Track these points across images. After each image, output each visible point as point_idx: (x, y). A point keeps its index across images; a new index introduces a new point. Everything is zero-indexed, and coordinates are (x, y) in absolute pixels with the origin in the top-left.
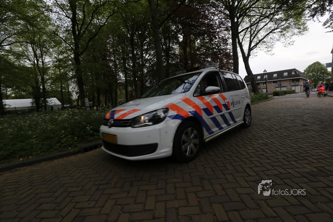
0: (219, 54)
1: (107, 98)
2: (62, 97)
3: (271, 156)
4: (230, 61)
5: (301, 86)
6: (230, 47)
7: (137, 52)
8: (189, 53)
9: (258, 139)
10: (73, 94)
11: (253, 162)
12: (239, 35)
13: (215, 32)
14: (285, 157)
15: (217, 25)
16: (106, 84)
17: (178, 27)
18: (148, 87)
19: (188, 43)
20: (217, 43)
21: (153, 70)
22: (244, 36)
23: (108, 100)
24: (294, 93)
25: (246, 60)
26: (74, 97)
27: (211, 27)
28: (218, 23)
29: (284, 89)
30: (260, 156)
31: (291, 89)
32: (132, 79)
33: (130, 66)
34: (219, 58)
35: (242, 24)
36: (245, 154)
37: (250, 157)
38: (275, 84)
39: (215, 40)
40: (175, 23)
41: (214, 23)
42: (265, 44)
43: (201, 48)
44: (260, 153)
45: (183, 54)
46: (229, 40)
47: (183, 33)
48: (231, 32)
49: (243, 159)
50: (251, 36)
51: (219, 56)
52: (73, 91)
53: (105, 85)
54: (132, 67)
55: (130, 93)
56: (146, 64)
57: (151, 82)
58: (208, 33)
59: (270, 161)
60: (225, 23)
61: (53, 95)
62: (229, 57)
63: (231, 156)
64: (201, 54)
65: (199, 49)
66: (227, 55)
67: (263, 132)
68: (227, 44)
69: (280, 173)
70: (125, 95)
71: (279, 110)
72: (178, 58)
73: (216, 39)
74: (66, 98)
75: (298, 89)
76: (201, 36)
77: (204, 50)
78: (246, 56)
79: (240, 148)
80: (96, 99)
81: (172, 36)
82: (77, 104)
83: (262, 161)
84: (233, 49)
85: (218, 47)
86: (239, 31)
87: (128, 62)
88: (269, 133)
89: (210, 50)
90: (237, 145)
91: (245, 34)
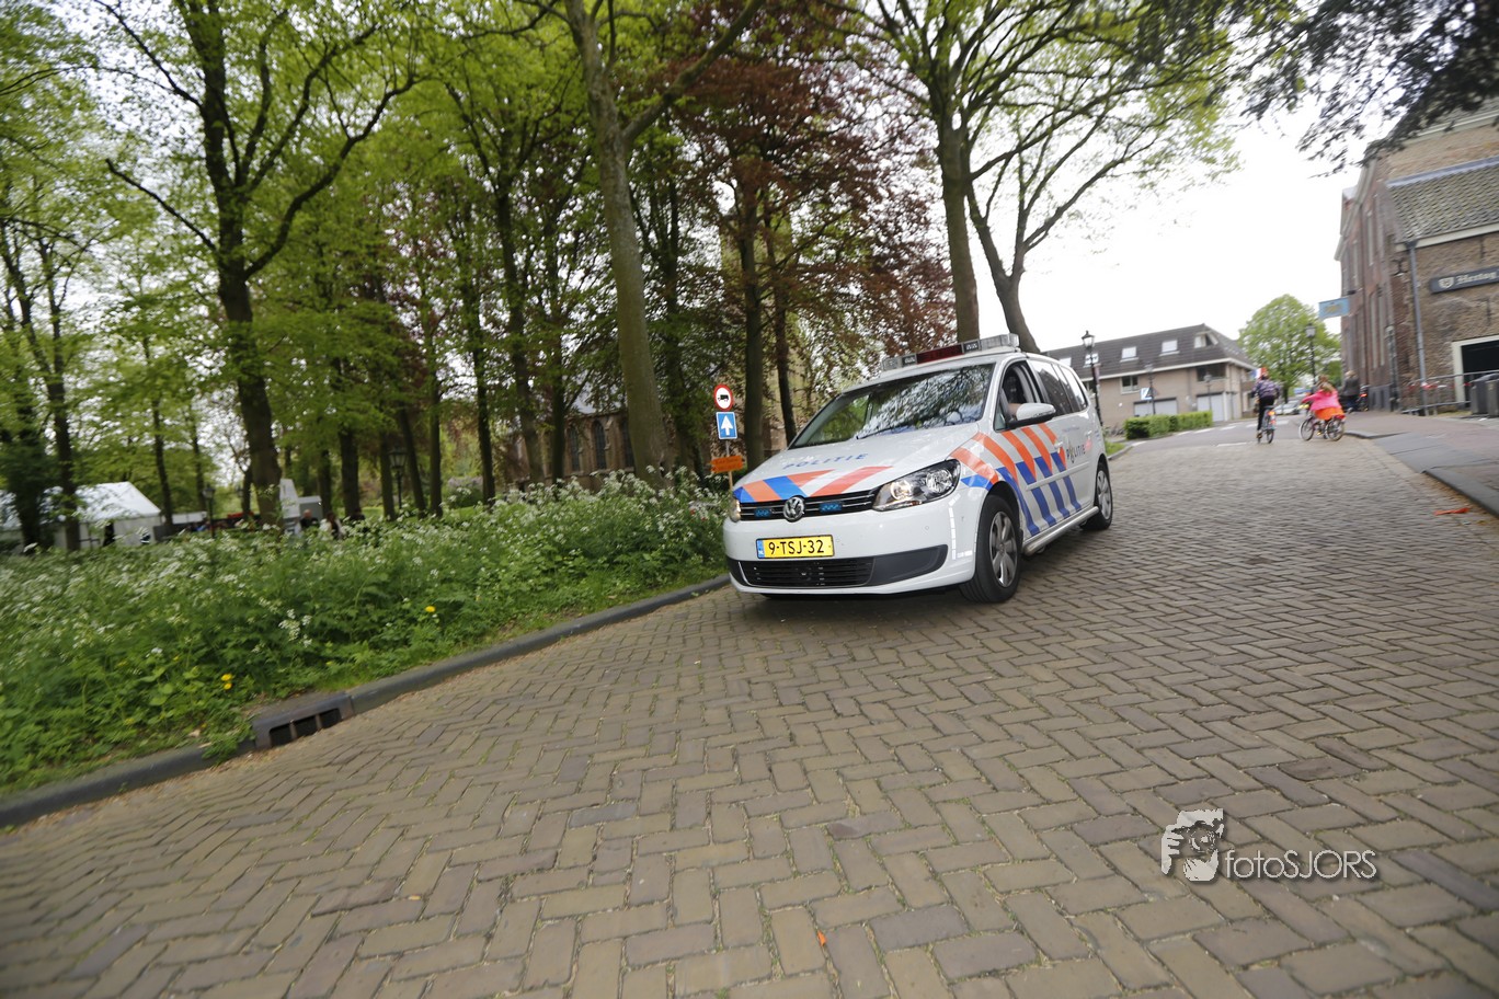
0: (894, 267)
1: (393, 474)
2: (163, 476)
3: (1132, 705)
4: (944, 297)
5: (1233, 393)
6: (938, 235)
7: (527, 261)
8: (764, 264)
9: (1075, 632)
10: (221, 460)
11: (1059, 736)
12: (976, 183)
13: (873, 174)
14: (1190, 704)
15: (878, 144)
16: (381, 411)
17: (710, 148)
18: (587, 417)
19: (760, 218)
20: (882, 217)
21: (605, 339)
22: (995, 190)
23: (395, 486)
24: (1208, 426)
25: (1007, 289)
26: (225, 477)
27: (855, 150)
28: (883, 136)
29: (1167, 410)
30: (1083, 708)
31: (1195, 409)
32: (510, 381)
33: (496, 323)
34: (897, 283)
35: (983, 137)
36: (1023, 702)
37: (1045, 715)
38: (1129, 388)
39: (877, 207)
40: (696, 132)
41: (868, 134)
42: (1079, 221)
43: (814, 241)
44: (1087, 694)
45: (740, 268)
46: (932, 206)
47: (736, 172)
48: (938, 173)
49: (1013, 729)
50: (1023, 188)
51: (896, 272)
52: (218, 445)
53: (382, 415)
54: (508, 328)
55: (503, 448)
56: (574, 315)
57: (596, 397)
58: (842, 177)
59: (1126, 728)
60: (915, 134)
61: (113, 468)
62: (938, 278)
63: (961, 718)
64: (817, 269)
65: (806, 244)
66: (928, 271)
67: (1095, 599)
68: (927, 223)
69: (1172, 780)
70: (479, 456)
71: (1153, 499)
72: (716, 285)
73: (880, 202)
74: (183, 483)
75: (1220, 408)
76: (814, 188)
77: (831, 248)
78: (1009, 273)
79: (1001, 676)
80: (338, 482)
81: (685, 191)
82: (239, 510)
83: (1094, 731)
84: (951, 242)
85: (890, 235)
86: (974, 168)
87: (489, 307)
88: (1119, 600)
89: (857, 251)
90: (986, 664)
91: (998, 182)
